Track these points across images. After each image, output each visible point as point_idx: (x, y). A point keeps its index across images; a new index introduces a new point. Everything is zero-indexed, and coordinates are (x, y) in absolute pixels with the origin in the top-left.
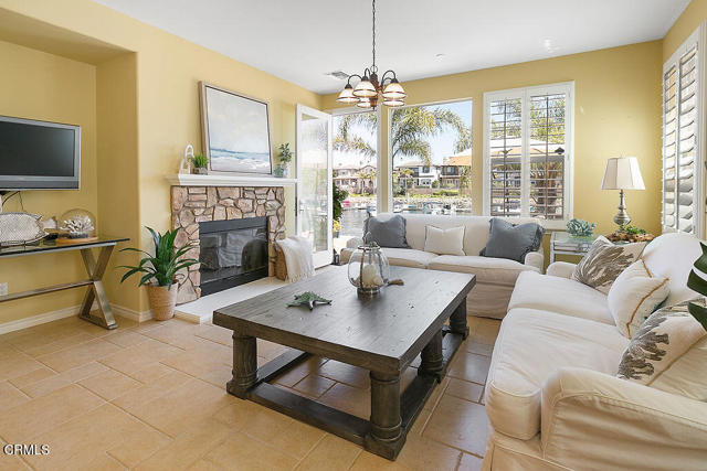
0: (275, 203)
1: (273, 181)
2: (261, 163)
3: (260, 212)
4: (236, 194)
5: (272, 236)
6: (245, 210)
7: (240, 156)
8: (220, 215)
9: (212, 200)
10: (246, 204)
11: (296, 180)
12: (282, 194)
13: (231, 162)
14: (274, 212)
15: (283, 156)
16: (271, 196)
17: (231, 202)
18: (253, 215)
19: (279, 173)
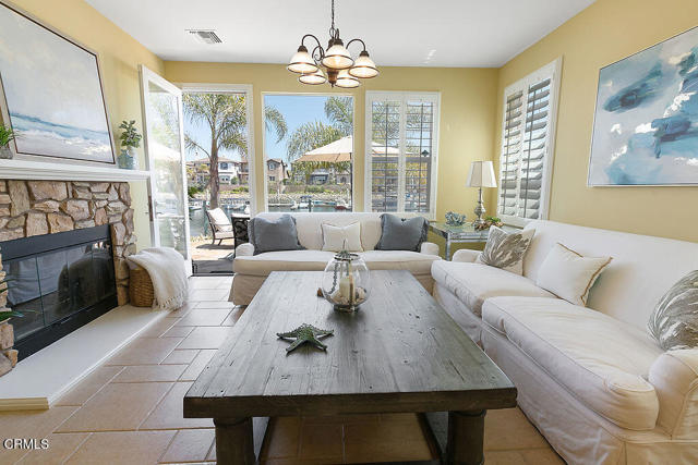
0: (120, 205)
1: (115, 173)
2: (96, 145)
3: (101, 218)
4: (62, 192)
5: (119, 252)
6: (77, 216)
7: (66, 131)
8: (37, 227)
9: (20, 203)
10: (79, 208)
11: (147, 173)
12: (127, 192)
13: (53, 141)
14: (119, 218)
15: (127, 138)
16: (114, 195)
17: (55, 206)
18: (91, 224)
19: (124, 161)
